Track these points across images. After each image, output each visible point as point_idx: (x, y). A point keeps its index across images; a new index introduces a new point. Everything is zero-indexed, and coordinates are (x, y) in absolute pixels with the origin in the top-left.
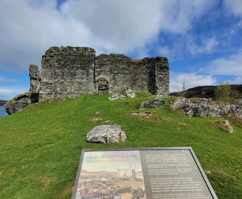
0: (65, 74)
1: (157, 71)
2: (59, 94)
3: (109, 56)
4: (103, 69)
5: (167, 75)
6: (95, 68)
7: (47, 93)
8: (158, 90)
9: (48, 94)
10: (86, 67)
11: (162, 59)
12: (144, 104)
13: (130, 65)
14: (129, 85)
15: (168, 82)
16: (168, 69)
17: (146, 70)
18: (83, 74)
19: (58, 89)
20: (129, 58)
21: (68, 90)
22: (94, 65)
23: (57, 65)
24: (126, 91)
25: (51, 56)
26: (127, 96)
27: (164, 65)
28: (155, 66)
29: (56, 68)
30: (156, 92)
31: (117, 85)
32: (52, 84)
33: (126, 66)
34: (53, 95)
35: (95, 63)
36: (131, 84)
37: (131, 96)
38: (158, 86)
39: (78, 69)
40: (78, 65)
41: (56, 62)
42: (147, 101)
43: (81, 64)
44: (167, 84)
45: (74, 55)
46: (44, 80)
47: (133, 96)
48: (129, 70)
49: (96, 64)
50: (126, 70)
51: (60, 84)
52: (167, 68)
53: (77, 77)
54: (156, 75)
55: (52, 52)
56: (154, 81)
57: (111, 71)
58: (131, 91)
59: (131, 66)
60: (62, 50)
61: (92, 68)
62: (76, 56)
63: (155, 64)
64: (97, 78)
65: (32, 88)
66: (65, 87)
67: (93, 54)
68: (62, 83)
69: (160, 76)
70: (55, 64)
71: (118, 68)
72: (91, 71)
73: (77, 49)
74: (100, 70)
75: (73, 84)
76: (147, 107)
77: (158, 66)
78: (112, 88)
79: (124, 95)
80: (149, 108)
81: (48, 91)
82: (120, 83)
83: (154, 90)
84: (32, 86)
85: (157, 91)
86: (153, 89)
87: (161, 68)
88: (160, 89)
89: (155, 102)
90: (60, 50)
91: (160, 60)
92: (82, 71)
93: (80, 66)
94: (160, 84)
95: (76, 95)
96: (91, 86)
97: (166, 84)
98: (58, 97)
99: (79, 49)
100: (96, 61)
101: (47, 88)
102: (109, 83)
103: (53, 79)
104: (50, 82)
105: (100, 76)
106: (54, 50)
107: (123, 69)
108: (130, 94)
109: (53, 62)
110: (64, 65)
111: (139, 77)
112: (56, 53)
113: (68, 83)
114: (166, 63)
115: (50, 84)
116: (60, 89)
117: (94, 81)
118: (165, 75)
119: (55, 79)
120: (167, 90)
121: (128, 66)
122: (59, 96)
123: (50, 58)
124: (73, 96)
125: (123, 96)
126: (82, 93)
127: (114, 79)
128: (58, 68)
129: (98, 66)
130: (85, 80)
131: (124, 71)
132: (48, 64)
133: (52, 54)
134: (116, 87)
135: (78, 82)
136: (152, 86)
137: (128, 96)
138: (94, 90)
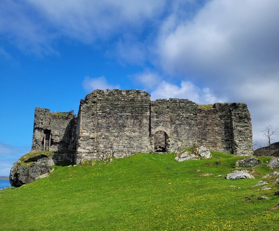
0: (111, 125)
1: (235, 121)
2: (103, 153)
3: (168, 101)
4: (161, 118)
5: (249, 127)
6: (150, 118)
7: (88, 151)
8: (238, 148)
9: (89, 153)
10: (138, 116)
11: (240, 106)
12: (239, 163)
13: (197, 113)
14: (196, 141)
15: (251, 136)
16: (249, 119)
17: (219, 120)
18: (134, 125)
19: (101, 146)
20: (195, 103)
21: (115, 147)
22: (149, 113)
23: (101, 113)
24: (197, 148)
25: (94, 102)
26: (199, 155)
27: (243, 114)
28: (231, 115)
29: (99, 118)
30: (235, 151)
31: (180, 141)
32: (94, 139)
33: (192, 115)
34: (96, 154)
35: (150, 110)
36: (199, 139)
37: (207, 156)
38: (238, 142)
39: (127, 119)
40: (128, 114)
41: (100, 110)
42: (242, 160)
43: (132, 112)
44: (250, 140)
45: (123, 101)
46: (84, 134)
47: (208, 156)
48: (196, 120)
49: (152, 112)
50: (192, 119)
51: (103, 138)
52: (247, 118)
53: (127, 129)
54: (233, 127)
55: (95, 97)
56: (232, 136)
57: (172, 122)
58: (205, 149)
59: (198, 115)
60: (108, 94)
61: (146, 117)
62: (126, 101)
63: (232, 112)
64: (153, 131)
65: (35, 143)
66: (110, 143)
67: (148, 99)
68: (106, 138)
69: (239, 128)
70: (98, 112)
71: (182, 118)
72: (145, 121)
73: (127, 93)
74: (157, 119)
75: (121, 138)
76: (242, 166)
77: (235, 116)
78: (173, 144)
79: (196, 154)
80: (245, 167)
81: (89, 148)
82: (184, 137)
83: (231, 148)
84: (36, 140)
85: (236, 148)
86: (231, 146)
87: (241, 118)
88: (241, 146)
89: (251, 161)
90: (105, 94)
91: (238, 107)
92: (134, 122)
93: (130, 114)
94: (241, 139)
95: (125, 155)
96: (145, 142)
97: (248, 140)
98: (100, 158)
99: (130, 92)
100: (152, 108)
101: (88, 144)
102: (170, 138)
103: (95, 132)
104: (92, 136)
105: (157, 128)
106: (98, 94)
107: (188, 118)
108: (204, 154)
109: (95, 110)
110: (109, 113)
111: (209, 129)
112: (100, 98)
113: (114, 138)
114: (246, 111)
115: (93, 138)
116: (103, 146)
117: (150, 134)
118: (246, 127)
119: (97, 132)
120: (250, 147)
121: (194, 114)
122: (102, 156)
123: (93, 104)
124: (120, 156)
125: (194, 155)
126: (133, 151)
127: (176, 132)
128: (102, 117)
129: (155, 114)
130: (137, 134)
131: (190, 121)
132: (90, 113)
133: (95, 100)
134: (179, 143)
135: (127, 136)
136: (229, 142)
137: (201, 155)
138: (149, 147)
